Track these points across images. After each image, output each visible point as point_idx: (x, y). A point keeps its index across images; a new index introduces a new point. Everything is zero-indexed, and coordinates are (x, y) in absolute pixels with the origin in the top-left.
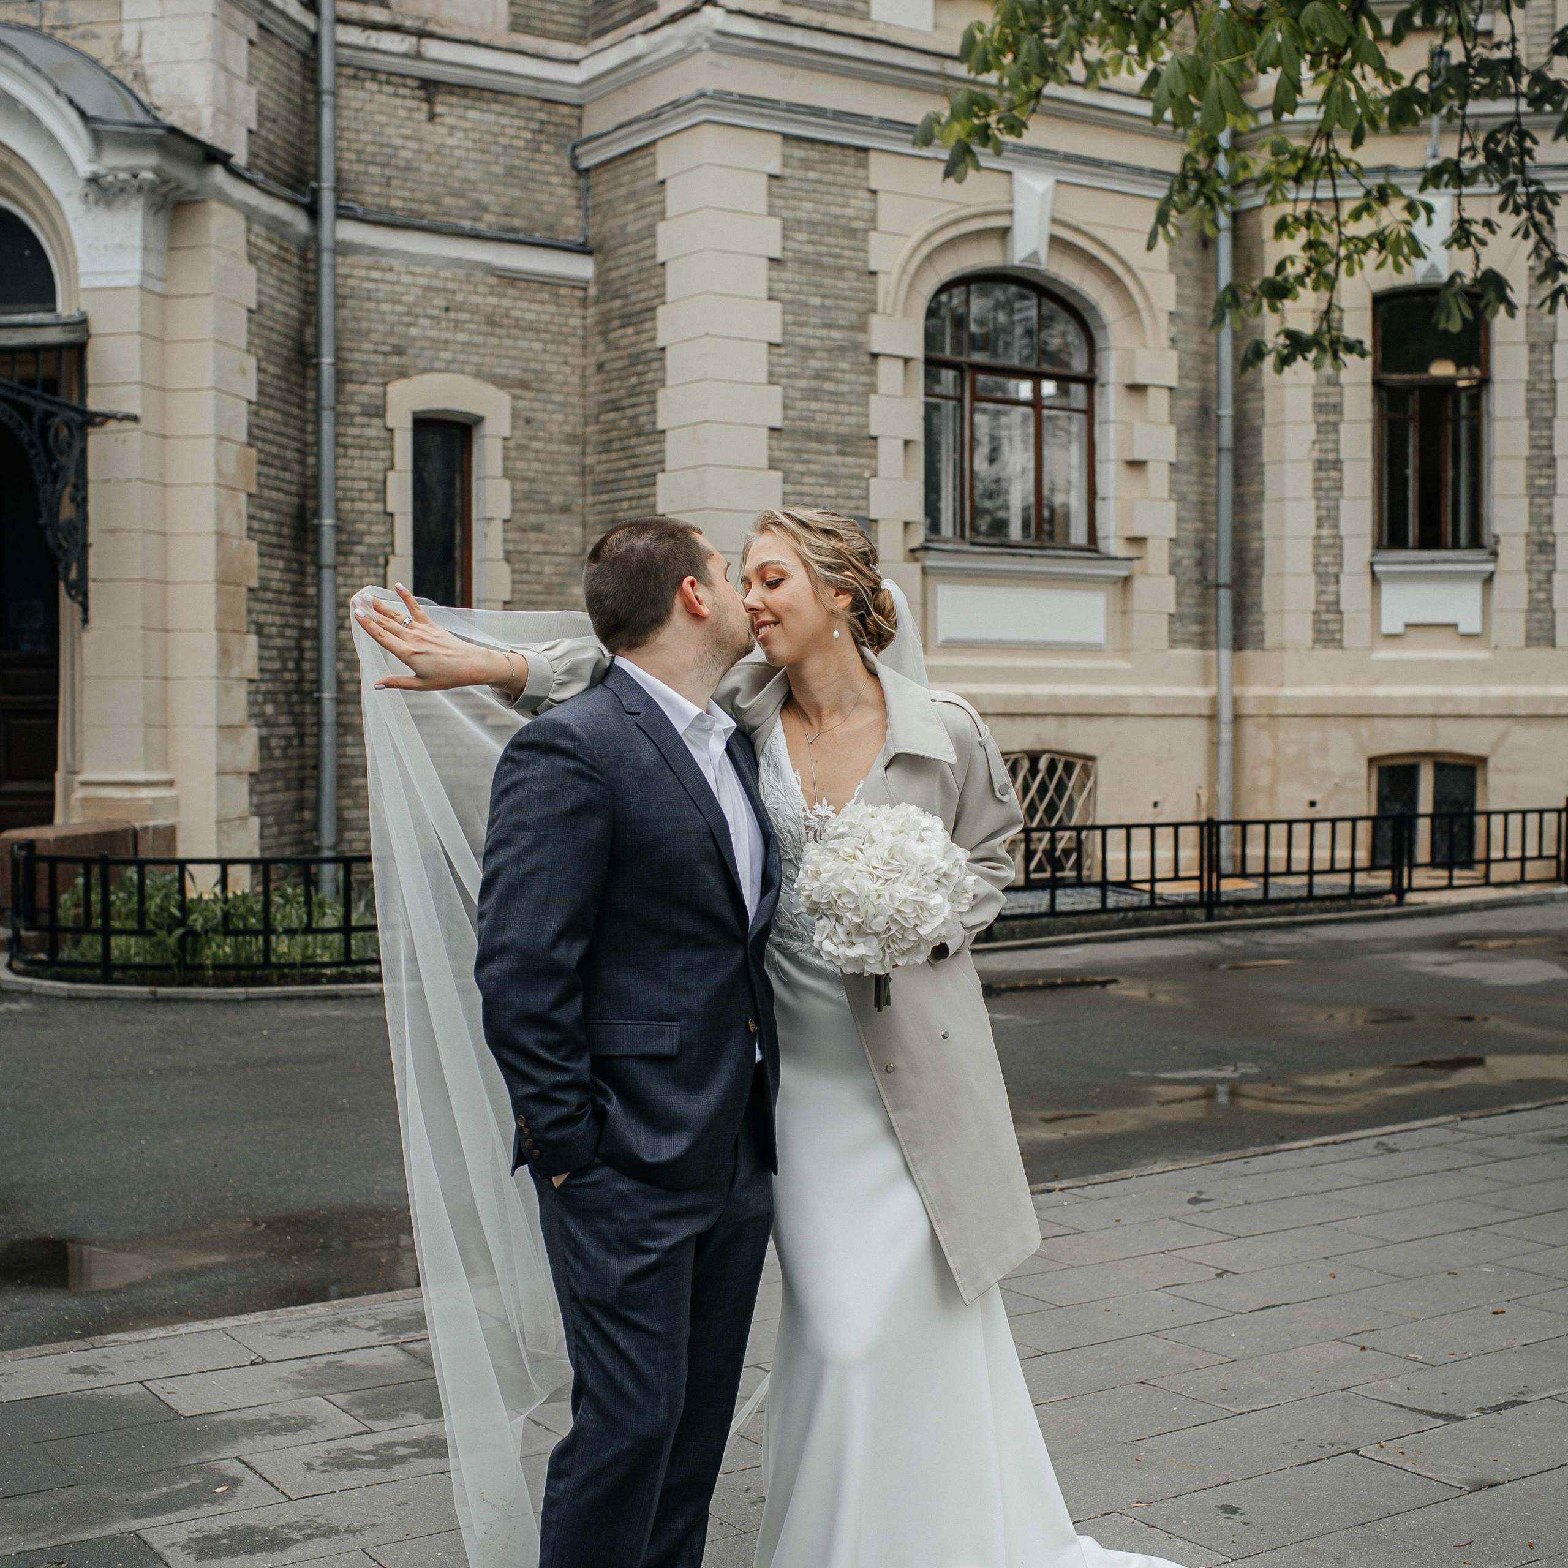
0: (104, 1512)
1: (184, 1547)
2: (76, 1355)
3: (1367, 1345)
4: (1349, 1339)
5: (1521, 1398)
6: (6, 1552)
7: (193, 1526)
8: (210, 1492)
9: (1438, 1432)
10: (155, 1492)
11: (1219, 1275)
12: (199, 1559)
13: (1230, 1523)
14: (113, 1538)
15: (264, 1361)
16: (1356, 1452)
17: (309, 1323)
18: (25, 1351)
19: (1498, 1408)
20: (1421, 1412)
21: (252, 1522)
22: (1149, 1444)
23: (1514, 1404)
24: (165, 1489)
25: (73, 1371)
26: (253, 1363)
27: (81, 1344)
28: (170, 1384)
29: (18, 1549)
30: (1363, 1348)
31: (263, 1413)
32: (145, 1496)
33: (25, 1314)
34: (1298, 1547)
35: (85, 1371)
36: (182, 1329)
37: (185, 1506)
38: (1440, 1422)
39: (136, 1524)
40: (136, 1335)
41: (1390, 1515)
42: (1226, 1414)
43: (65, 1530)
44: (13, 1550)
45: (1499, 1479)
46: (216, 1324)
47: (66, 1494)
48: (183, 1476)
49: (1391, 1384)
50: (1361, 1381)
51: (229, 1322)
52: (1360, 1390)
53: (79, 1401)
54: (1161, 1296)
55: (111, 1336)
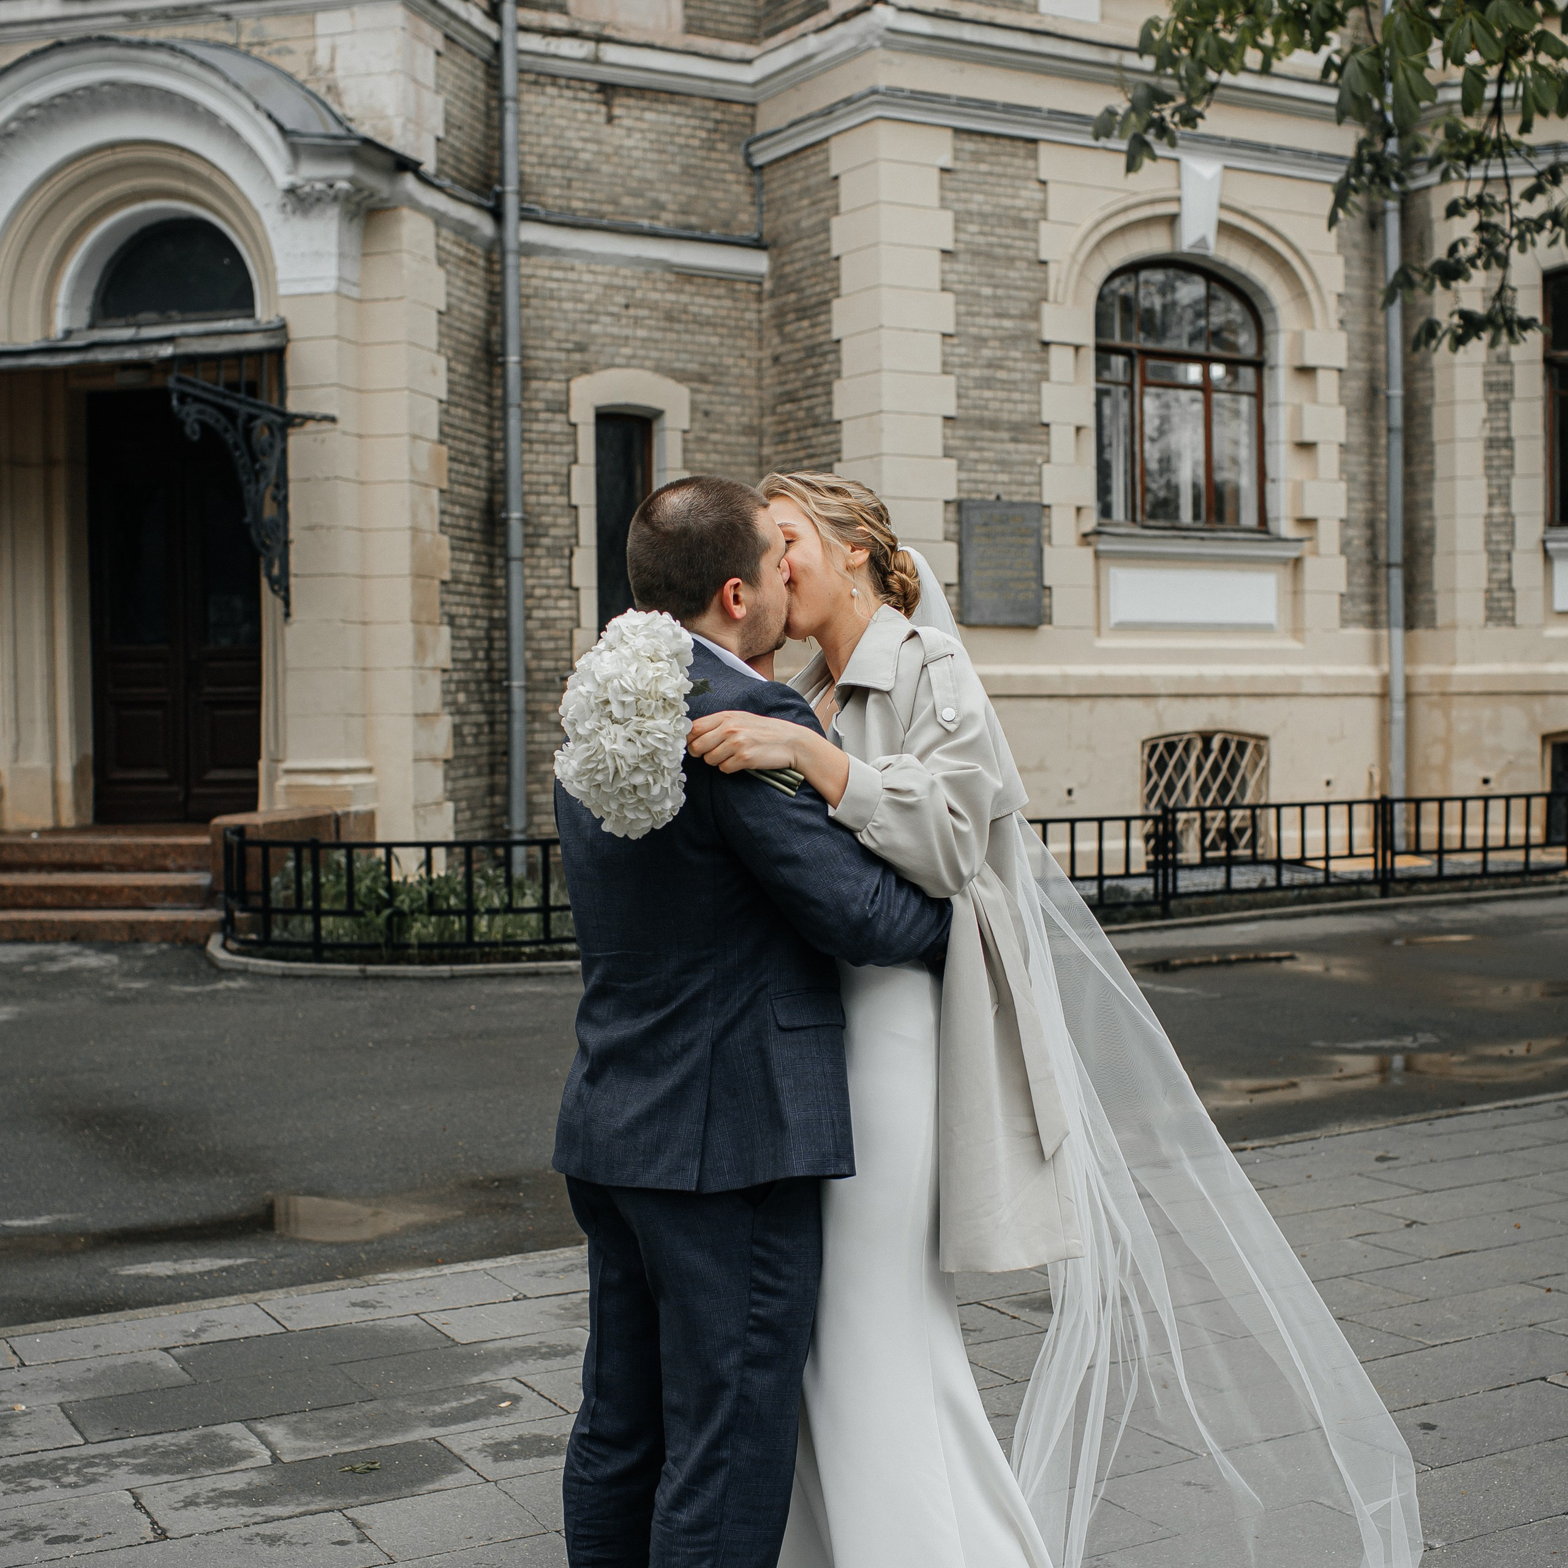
0: (404, 1423)
1: (481, 1451)
2: (353, 1291)
3: (1552, 1287)
4: (1536, 1282)
6: (323, 1453)
7: (486, 1434)
8: (495, 1406)
10: (446, 1406)
11: (1409, 1226)
12: (496, 1461)
13: (1429, 1437)
14: (415, 1443)
15: (525, 1297)
16: (1544, 1379)
17: (561, 1265)
18: (307, 1288)
21: (538, 1432)
24: (454, 1404)
25: (354, 1305)
26: (515, 1299)
27: (356, 1282)
28: (443, 1316)
29: (334, 1451)
30: (1549, 1290)
31: (532, 1341)
32: (438, 1409)
33: (289, 1261)
34: (1492, 1458)
35: (364, 1305)
36: (446, 1270)
37: (475, 1417)
39: (434, 1432)
40: (406, 1275)
42: (1421, 1346)
43: (373, 1437)
44: (330, 1453)
46: (477, 1265)
47: (367, 1407)
48: (469, 1393)
50: (1547, 1318)
51: (487, 1264)
52: (1547, 1326)
53: (364, 1330)
54: (1353, 1242)
55: (383, 1276)
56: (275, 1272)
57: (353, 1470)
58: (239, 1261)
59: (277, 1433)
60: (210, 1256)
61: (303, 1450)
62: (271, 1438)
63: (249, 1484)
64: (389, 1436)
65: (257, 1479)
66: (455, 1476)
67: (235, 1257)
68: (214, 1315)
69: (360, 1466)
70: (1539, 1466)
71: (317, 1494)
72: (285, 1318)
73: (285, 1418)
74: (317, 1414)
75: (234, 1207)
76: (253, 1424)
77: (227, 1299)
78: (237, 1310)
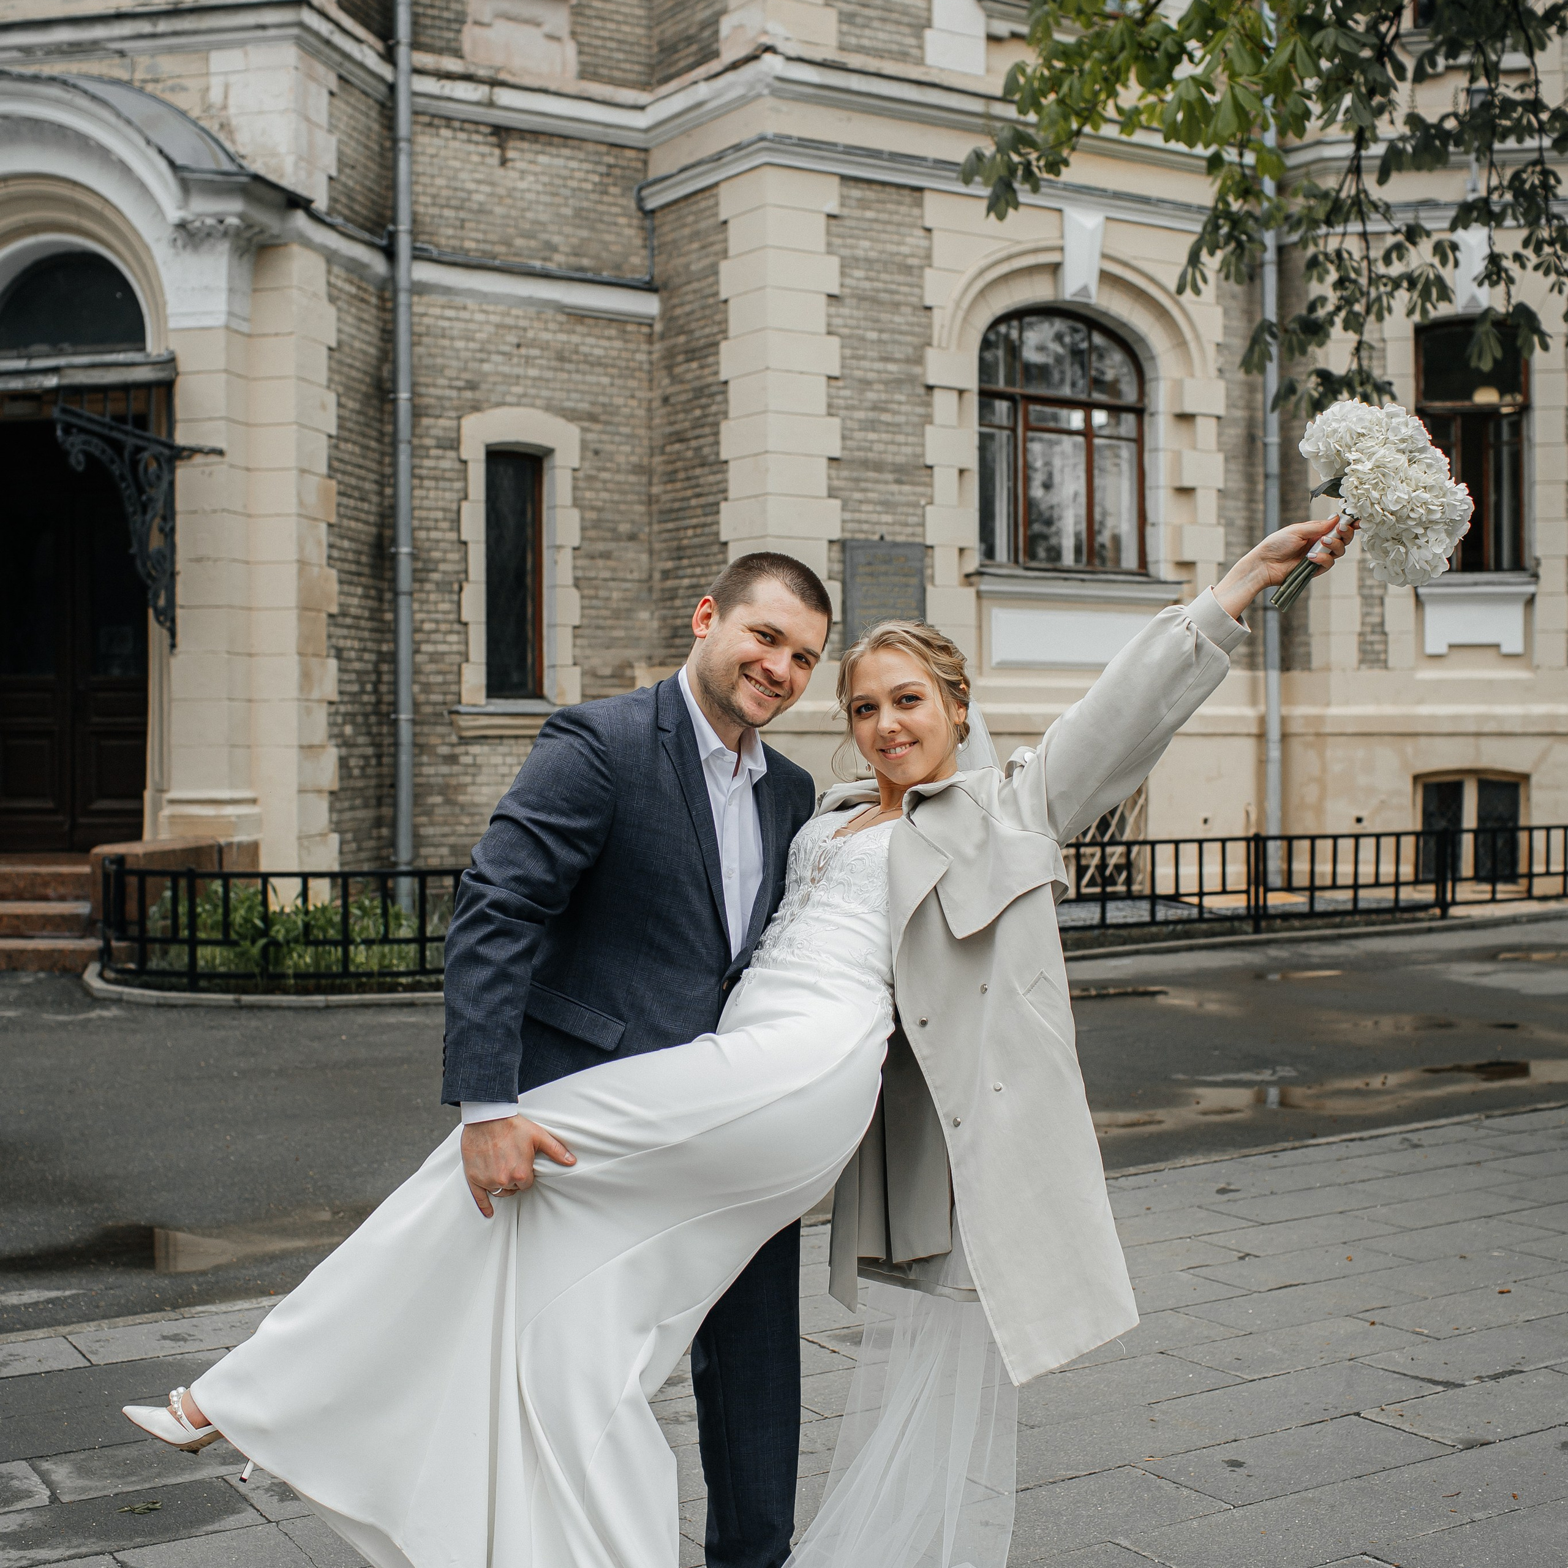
1: (267, 1490)
2: (167, 1323)
3: (1376, 1320)
4: (1360, 1316)
5: (1518, 1368)
6: (105, 1493)
9: (1437, 1397)
11: (1242, 1258)
12: (282, 1500)
13: (1235, 1475)
14: (202, 1482)
16: (1358, 1414)
18: (120, 1321)
19: (1496, 1377)
20: (1423, 1379)
22: (1164, 1406)
23: (1511, 1373)
25: (165, 1338)
27: (172, 1314)
29: (116, 1491)
30: (1373, 1323)
33: (118, 1292)
34: (1296, 1496)
35: (176, 1338)
36: (266, 1302)
38: (1440, 1388)
39: (223, 1471)
40: (223, 1307)
41: (1384, 1469)
42: (1239, 1380)
43: (159, 1475)
44: (111, 1492)
45: (1491, 1439)
49: (1396, 1355)
50: (1368, 1352)
52: (1366, 1360)
53: (170, 1364)
54: (1185, 1276)
55: (199, 1308)
56: (102, 1304)
57: (132, 1511)
58: (68, 1293)
59: (61, 1472)
60: (38, 1287)
61: (84, 1490)
62: (54, 1477)
63: (21, 1525)
64: (177, 1475)
65: (29, 1519)
66: (237, 1516)
67: (64, 1289)
68: (18, 1348)
69: (140, 1506)
70: (1343, 1504)
71: (90, 1536)
72: (92, 1352)
73: (72, 1456)
74: (107, 1452)
75: (72, 1237)
76: (38, 1462)
77: (36, 1332)
78: (44, 1343)
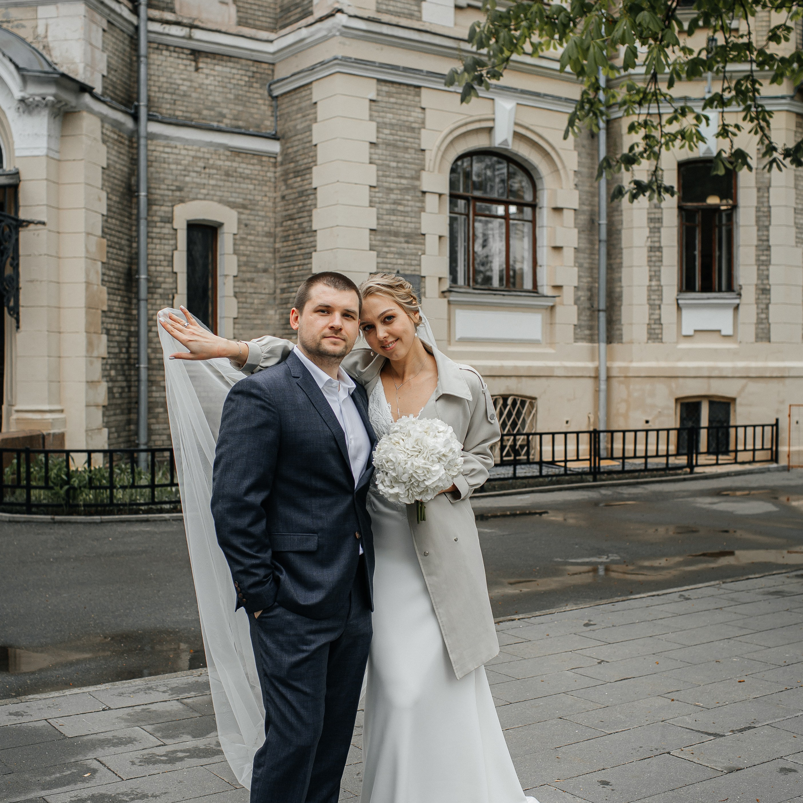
0: (27, 787)
2: (13, 706)
3: (675, 698)
4: (666, 696)
5: (753, 725)
7: (73, 794)
8: (81, 776)
9: (710, 743)
10: (53, 776)
11: (599, 663)
13: (605, 790)
14: (31, 800)
15: (110, 709)
16: (669, 753)
17: (133, 689)
19: (741, 731)
20: (702, 732)
21: (103, 792)
22: (563, 749)
23: (749, 728)
24: (58, 775)
25: (11, 714)
26: (104, 710)
27: (15, 700)
28: (61, 721)
30: (673, 700)
31: (109, 736)
32: (48, 778)
35: (17, 714)
36: (67, 692)
37: (68, 784)
38: (712, 738)
39: (43, 793)
40: (44, 696)
41: (686, 785)
42: (603, 734)
43: (7, 796)
45: (742, 767)
46: (85, 689)
47: (7, 778)
48: (68, 768)
49: (687, 718)
50: (671, 717)
51: (91, 689)
52: (671, 721)
53: (14, 729)
54: (570, 673)
55: (31, 696)
64: (16, 796)
